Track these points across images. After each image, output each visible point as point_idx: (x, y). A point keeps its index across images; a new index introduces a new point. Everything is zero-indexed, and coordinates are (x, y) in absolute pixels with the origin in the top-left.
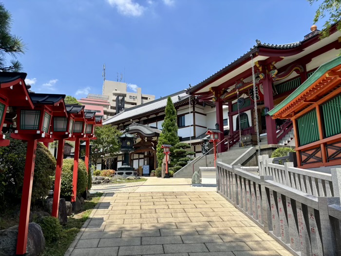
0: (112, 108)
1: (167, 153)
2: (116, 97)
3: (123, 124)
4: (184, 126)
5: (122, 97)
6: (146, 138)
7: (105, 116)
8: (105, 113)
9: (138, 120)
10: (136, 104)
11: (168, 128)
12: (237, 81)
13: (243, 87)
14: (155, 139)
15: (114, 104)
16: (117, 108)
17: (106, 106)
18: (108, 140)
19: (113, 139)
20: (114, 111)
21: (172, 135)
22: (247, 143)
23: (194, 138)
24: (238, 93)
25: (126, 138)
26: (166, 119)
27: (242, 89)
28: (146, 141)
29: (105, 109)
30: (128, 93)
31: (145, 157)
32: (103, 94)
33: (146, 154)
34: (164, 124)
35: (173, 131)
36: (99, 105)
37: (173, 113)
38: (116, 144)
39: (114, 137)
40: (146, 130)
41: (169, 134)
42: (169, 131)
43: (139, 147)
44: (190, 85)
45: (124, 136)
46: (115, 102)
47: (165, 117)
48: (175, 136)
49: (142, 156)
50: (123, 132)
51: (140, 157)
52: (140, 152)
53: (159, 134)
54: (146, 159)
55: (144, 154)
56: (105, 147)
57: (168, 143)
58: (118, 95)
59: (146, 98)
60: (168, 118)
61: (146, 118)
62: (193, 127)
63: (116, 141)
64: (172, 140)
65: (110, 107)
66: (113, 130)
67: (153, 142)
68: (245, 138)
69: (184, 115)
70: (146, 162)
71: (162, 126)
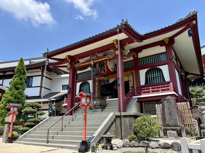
1: (14, 113)
4: (31, 87)
11: (15, 87)
12: (92, 54)
13: (98, 60)
21: (20, 93)
22: (96, 107)
23: (39, 97)
24: (92, 63)
26: (15, 77)
27: (97, 61)
34: (12, 82)
35: (21, 90)
37: (24, 73)
41: (16, 92)
42: (17, 89)
44: (48, 49)
47: (14, 76)
48: (22, 95)
53: (5, 91)
57: (14, 100)
60: (18, 77)
62: (40, 88)
64: (19, 98)
68: (95, 103)
69: (32, 77)
71: (10, 84)
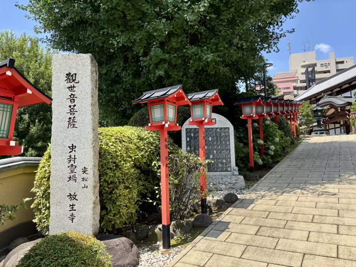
0: (301, 82)
2: (305, 69)
3: (315, 98)
5: (312, 68)
6: (339, 108)
7: (295, 92)
8: (295, 88)
9: (330, 93)
10: (329, 72)
14: (348, 108)
15: (304, 77)
16: (307, 81)
17: (295, 81)
18: (303, 114)
19: (307, 112)
20: (305, 84)
25: (317, 111)
28: (339, 111)
29: (294, 84)
30: (318, 61)
31: (341, 126)
32: (290, 70)
33: (342, 123)
36: (287, 81)
38: (310, 117)
39: (308, 111)
40: (339, 101)
43: (333, 117)
45: (316, 109)
46: (304, 76)
49: (337, 125)
50: (315, 105)
51: (336, 127)
52: (335, 121)
53: (352, 103)
54: (342, 128)
55: (339, 123)
56: (301, 120)
58: (308, 66)
59: (342, 62)
61: (338, 89)
63: (310, 113)
65: (299, 81)
66: (306, 106)
67: (347, 110)
70: (342, 130)
